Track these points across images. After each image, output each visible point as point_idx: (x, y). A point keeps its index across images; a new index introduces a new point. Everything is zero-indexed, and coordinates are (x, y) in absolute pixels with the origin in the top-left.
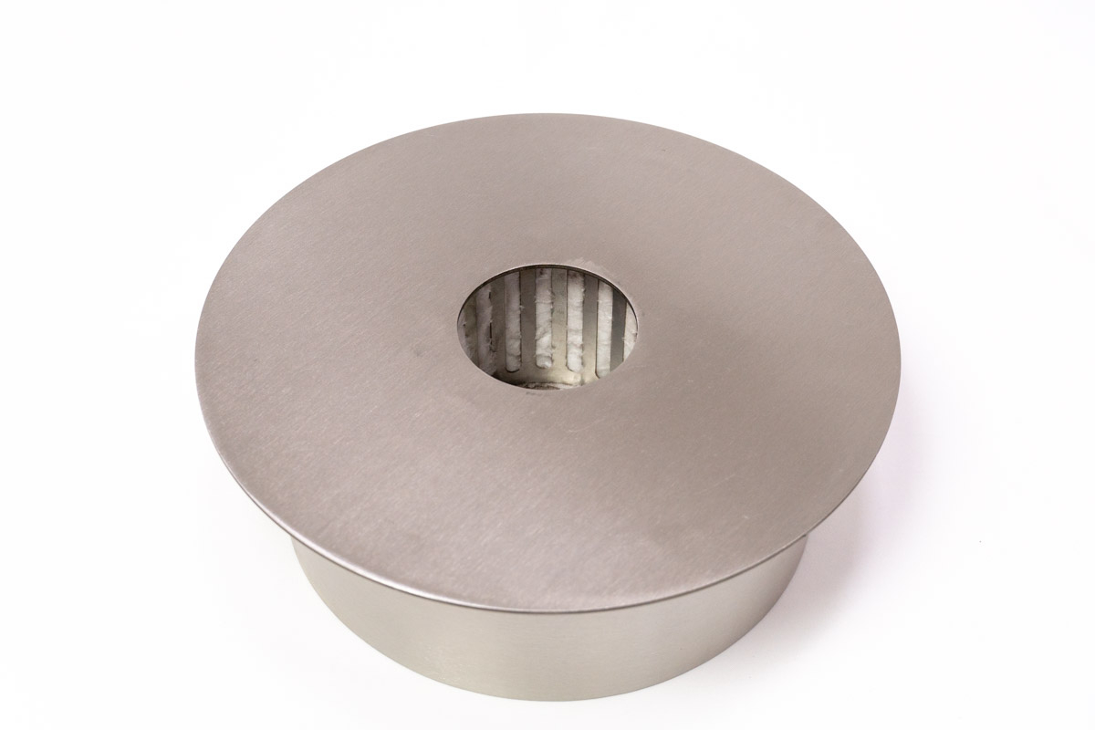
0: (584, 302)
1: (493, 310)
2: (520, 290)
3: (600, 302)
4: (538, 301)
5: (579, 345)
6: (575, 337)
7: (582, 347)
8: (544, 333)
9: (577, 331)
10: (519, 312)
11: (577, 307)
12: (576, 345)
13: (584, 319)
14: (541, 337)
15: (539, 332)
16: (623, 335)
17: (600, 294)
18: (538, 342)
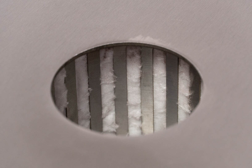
0: (141, 78)
1: (68, 94)
2: (88, 75)
3: (155, 75)
4: (102, 83)
5: (138, 118)
6: (135, 111)
7: (141, 119)
8: (109, 111)
9: (136, 106)
10: (88, 94)
11: (136, 83)
12: (135, 118)
13: (141, 94)
14: (107, 115)
15: (104, 111)
16: (177, 101)
17: (155, 68)
18: (104, 120)
